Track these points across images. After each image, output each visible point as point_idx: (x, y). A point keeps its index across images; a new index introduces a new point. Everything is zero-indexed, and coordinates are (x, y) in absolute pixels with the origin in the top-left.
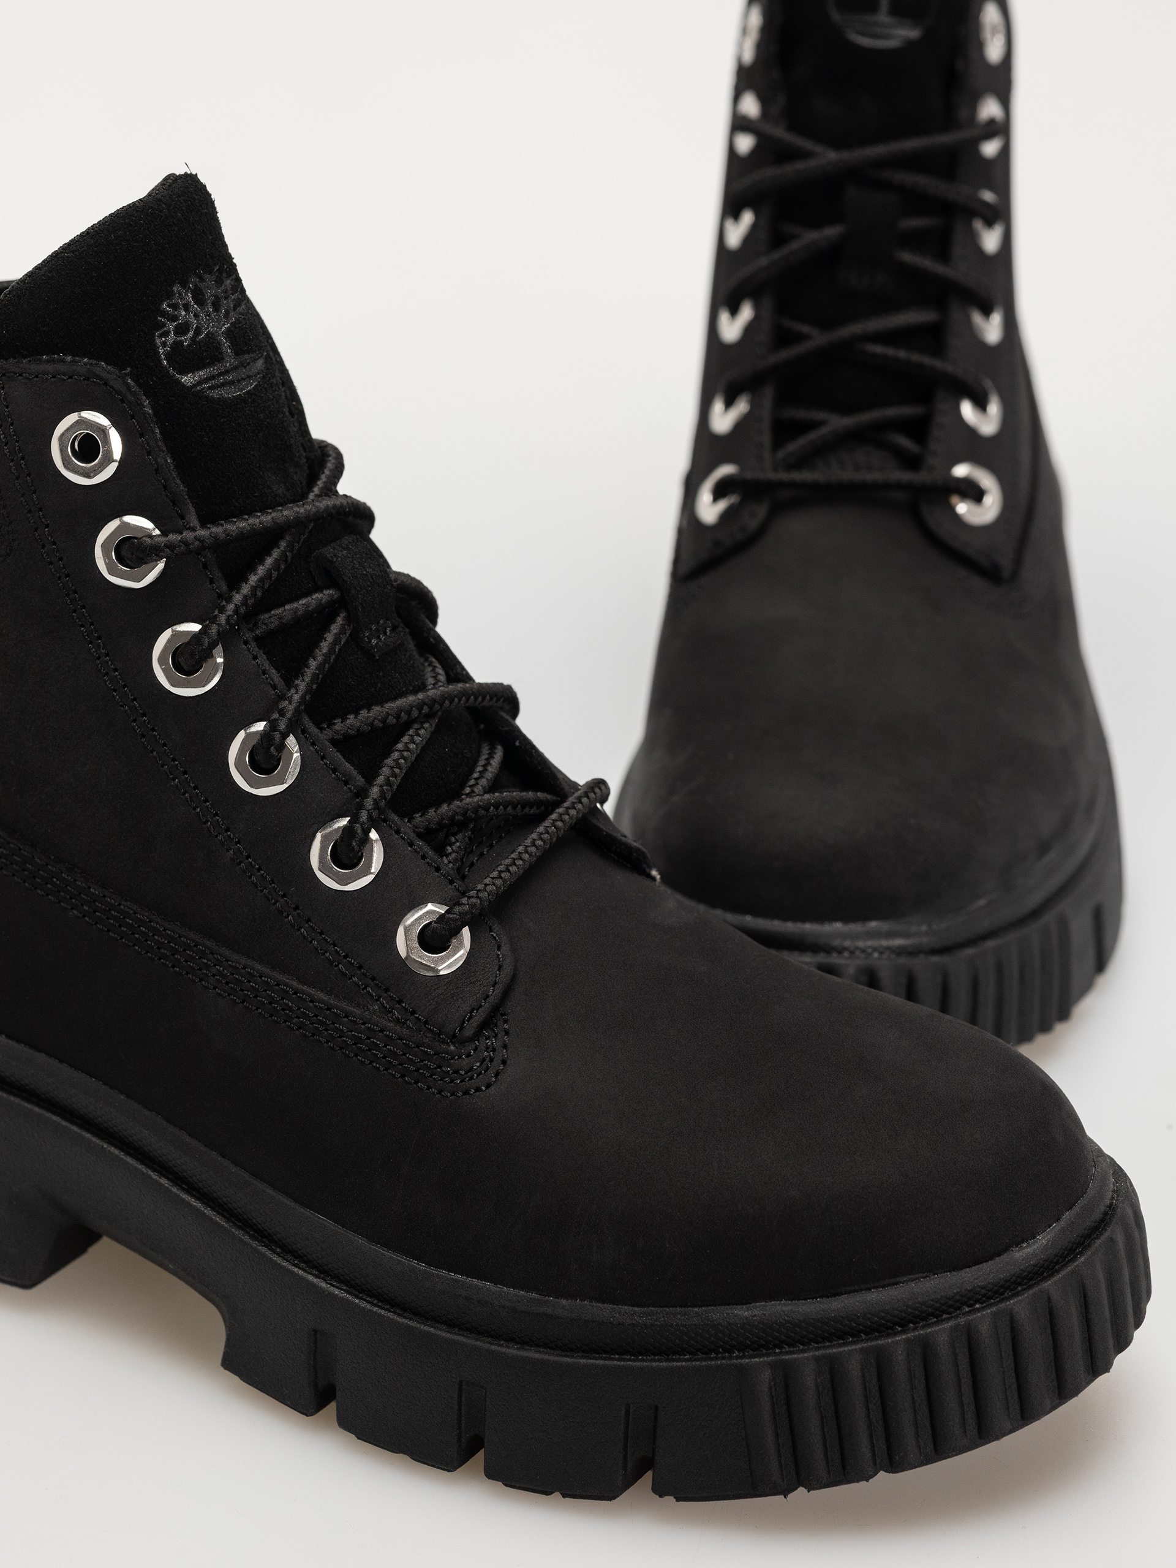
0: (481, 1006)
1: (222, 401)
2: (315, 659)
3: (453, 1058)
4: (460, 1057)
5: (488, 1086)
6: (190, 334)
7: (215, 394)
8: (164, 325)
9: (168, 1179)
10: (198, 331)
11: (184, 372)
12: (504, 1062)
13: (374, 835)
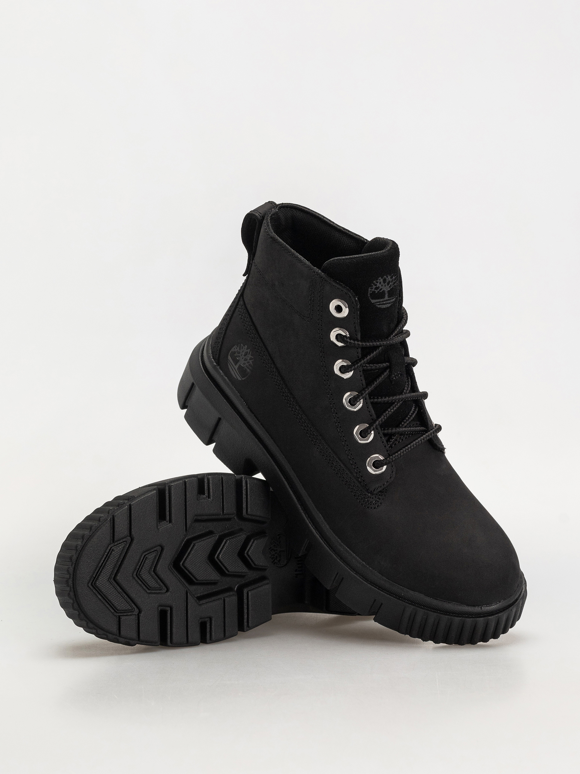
0: (381, 486)
1: (380, 308)
2: (376, 382)
3: (368, 497)
4: (370, 498)
5: (374, 508)
6: (378, 290)
7: (379, 306)
8: (373, 286)
9: (287, 482)
10: (381, 289)
11: (372, 299)
12: (381, 504)
13: (373, 432)
